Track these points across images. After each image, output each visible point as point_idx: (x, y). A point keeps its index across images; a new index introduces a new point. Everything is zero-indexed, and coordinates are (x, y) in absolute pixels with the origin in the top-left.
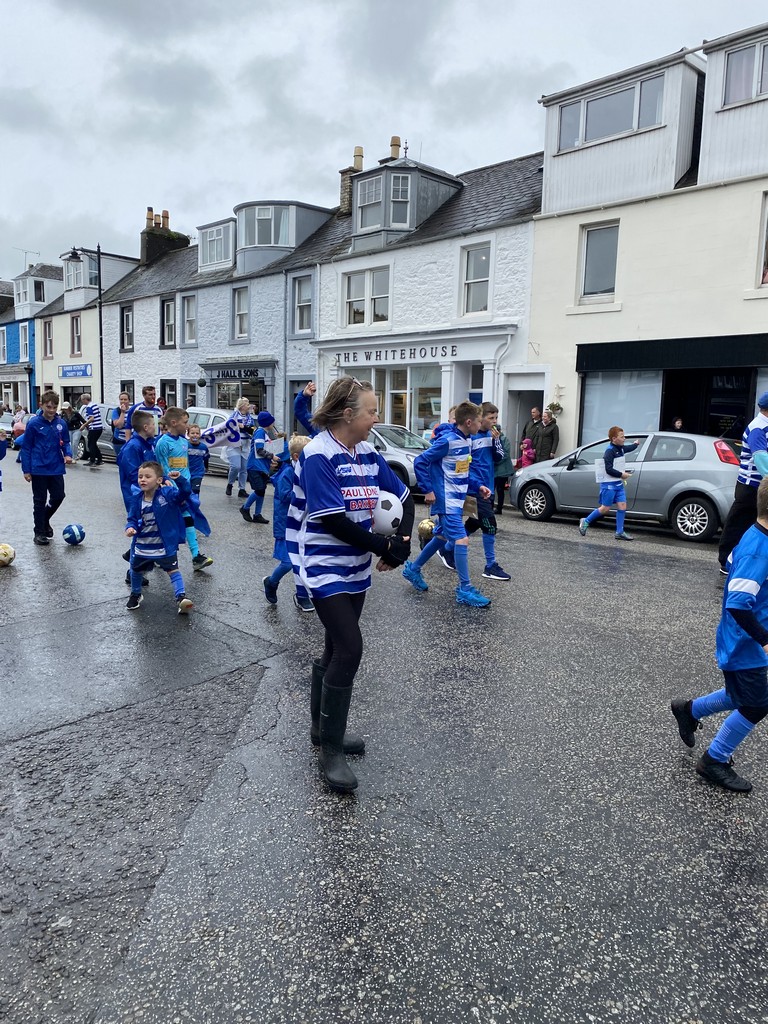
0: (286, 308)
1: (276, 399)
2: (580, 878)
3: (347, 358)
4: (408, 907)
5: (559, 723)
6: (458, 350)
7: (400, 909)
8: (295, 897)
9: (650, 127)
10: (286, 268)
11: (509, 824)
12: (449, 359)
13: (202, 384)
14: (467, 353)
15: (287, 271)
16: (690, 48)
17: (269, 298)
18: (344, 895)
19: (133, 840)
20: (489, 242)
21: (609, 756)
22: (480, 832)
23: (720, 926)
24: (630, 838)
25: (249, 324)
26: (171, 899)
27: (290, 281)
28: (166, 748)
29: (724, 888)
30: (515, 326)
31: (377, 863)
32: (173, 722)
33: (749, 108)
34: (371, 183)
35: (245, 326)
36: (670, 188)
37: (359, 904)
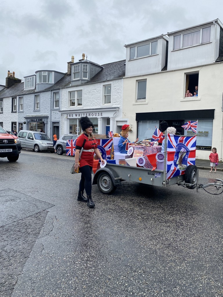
0: (51, 101)
1: (48, 128)
2: (150, 273)
3: (70, 116)
4: (98, 288)
5: (139, 224)
6: (103, 114)
7: (96, 289)
8: (61, 288)
9: (154, 54)
10: (51, 89)
11: (127, 258)
12: (100, 116)
13: (25, 123)
14: (105, 115)
15: (52, 90)
16: (164, 34)
17: (46, 98)
18: (77, 285)
19: (6, 273)
20: (111, 84)
21: (154, 233)
22: (119, 261)
23: (192, 285)
24: (163, 259)
25: (40, 106)
26: (20, 292)
27: (52, 93)
28: (16, 240)
29: (191, 273)
30: (119, 108)
31: (87, 274)
32: (18, 231)
33: (180, 51)
34: (77, 66)
35: (38, 106)
36: (160, 71)
37: (82, 289)
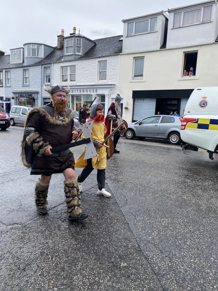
0: (42, 76)
1: (38, 103)
6: (98, 91)
9: (152, 31)
10: (42, 64)
12: (95, 93)
14: (101, 92)
16: (164, 11)
17: (36, 73)
20: (107, 60)
27: (43, 68)
30: (115, 85)
33: (180, 28)
34: (69, 40)
35: (28, 81)
36: (159, 48)
